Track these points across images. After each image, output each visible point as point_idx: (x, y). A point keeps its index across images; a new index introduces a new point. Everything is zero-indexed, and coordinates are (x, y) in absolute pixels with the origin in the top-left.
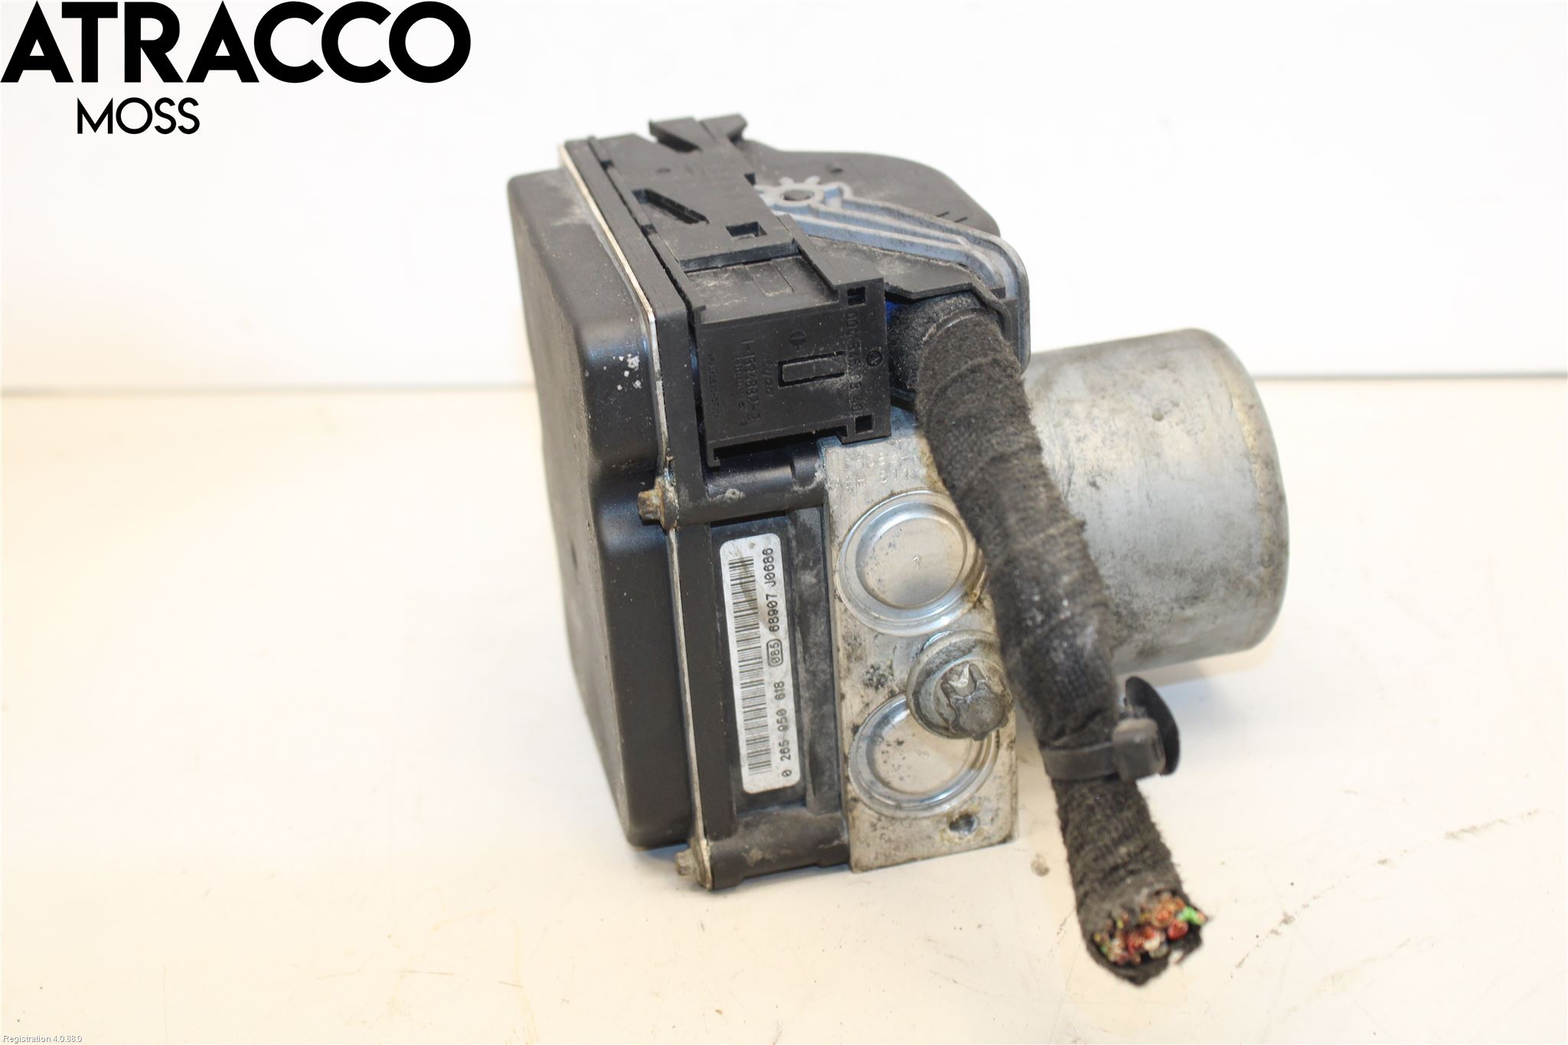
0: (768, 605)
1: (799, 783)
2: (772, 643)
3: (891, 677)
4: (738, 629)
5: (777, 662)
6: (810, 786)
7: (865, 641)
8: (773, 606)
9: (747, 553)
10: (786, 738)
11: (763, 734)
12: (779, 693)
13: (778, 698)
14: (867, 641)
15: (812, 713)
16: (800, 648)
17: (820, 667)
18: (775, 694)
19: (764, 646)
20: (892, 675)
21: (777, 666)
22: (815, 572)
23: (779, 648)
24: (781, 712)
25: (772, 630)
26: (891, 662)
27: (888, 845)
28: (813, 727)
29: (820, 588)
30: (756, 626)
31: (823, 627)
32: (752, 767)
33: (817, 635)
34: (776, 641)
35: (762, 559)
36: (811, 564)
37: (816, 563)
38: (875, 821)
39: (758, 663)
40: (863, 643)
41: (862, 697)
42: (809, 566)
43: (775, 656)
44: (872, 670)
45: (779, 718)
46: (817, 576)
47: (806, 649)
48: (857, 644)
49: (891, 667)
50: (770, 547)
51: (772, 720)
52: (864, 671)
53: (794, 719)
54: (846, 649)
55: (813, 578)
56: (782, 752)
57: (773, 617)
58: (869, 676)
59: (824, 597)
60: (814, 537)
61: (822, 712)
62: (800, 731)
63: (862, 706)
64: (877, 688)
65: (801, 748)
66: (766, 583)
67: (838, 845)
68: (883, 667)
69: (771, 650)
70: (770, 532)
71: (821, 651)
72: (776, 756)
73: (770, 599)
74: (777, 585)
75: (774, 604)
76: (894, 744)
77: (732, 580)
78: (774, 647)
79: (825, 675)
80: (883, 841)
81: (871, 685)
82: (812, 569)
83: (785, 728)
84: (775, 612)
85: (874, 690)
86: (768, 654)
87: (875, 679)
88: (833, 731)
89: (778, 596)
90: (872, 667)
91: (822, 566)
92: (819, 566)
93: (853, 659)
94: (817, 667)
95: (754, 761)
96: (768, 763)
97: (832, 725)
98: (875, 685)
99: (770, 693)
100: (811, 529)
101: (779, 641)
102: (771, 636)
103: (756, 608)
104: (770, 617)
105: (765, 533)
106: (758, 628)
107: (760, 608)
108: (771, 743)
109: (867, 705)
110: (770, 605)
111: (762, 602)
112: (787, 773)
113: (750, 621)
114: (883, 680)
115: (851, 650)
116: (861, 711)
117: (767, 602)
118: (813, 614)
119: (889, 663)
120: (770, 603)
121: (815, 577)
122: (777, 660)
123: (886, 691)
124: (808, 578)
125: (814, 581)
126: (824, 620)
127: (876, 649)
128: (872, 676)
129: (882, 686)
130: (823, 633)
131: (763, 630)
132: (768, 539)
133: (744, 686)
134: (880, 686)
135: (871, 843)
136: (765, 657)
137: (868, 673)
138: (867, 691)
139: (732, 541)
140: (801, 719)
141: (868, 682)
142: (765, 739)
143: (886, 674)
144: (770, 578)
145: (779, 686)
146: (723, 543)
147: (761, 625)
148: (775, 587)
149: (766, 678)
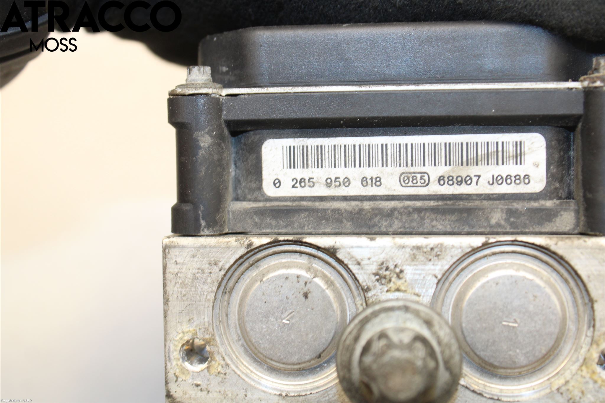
0: (468, 176)
1: (264, 195)
2: (426, 178)
3: (386, 289)
4: (448, 146)
5: (404, 181)
6: (261, 204)
7: (433, 265)
8: (466, 182)
9: (529, 159)
10: (317, 185)
11: (326, 163)
12: (369, 181)
13: (364, 180)
14: (433, 267)
15: (346, 210)
16: (418, 204)
17: (396, 222)
18: (369, 178)
19: (423, 169)
20: (387, 291)
21: (400, 181)
22: (503, 222)
23: (419, 184)
24: (347, 182)
25: (441, 179)
26: (405, 291)
27: (190, 275)
28: (329, 211)
29: (485, 227)
30: (448, 162)
31: (440, 227)
32: (292, 150)
33: (432, 220)
34: (427, 182)
35: (519, 174)
36: (512, 219)
37: (512, 224)
38: (220, 264)
39: (407, 163)
40: (431, 263)
41: (369, 259)
42: (510, 217)
43: (411, 179)
44: (398, 270)
45: (341, 180)
46: (498, 225)
47: (419, 210)
48: (430, 257)
49: (398, 290)
50: (532, 182)
51: (341, 172)
52: (399, 262)
53: (337, 194)
54: (426, 246)
55: (496, 220)
56: (302, 180)
57: (454, 180)
58: (392, 267)
59: (474, 230)
60: (540, 224)
61: (345, 222)
62: (322, 199)
63: (359, 258)
64: (376, 274)
65: (302, 199)
66: (493, 176)
67: (200, 225)
68: (399, 283)
69: (419, 176)
70: (547, 183)
71: (414, 224)
72: (299, 173)
73: (475, 179)
74: (489, 187)
75: (469, 182)
76: (305, 290)
77: (503, 143)
78: (421, 179)
79: (386, 227)
80: (194, 271)
81: (381, 269)
82: (507, 220)
83: (328, 185)
84: (460, 183)
85: (374, 272)
86: (414, 173)
87: (388, 273)
88: (321, 231)
89: (477, 187)
90: (401, 271)
91: (508, 230)
92: (508, 227)
93: (415, 251)
94: (397, 218)
95: (298, 153)
96: (292, 165)
97: (328, 230)
98: (381, 272)
99: (370, 172)
100: (550, 221)
101: (427, 185)
102: (434, 177)
103: (467, 165)
104: (455, 178)
105: (547, 178)
106: (446, 165)
107: (467, 168)
108: (315, 170)
109: (359, 264)
110: (468, 178)
111: (473, 171)
112: (277, 183)
113: (455, 157)
114: (383, 281)
115: (425, 250)
116: (352, 257)
117: (472, 176)
118: (456, 218)
119: (403, 288)
120: (471, 179)
121: (496, 223)
122: (407, 182)
123: (370, 284)
124: (497, 217)
125: (493, 221)
126: (449, 229)
127: (422, 276)
128: (391, 270)
129: (378, 280)
130: (433, 227)
131: (443, 170)
132: (541, 180)
133: (384, 147)
134: (377, 277)
135: (196, 259)
136: (412, 169)
137: (396, 266)
138: (375, 263)
139: (545, 145)
140: (336, 201)
141: (384, 265)
142: (320, 164)
143: (391, 285)
144: (497, 180)
145: (377, 181)
146: (545, 137)
147: (448, 168)
148: (487, 184)
149: (389, 169)
